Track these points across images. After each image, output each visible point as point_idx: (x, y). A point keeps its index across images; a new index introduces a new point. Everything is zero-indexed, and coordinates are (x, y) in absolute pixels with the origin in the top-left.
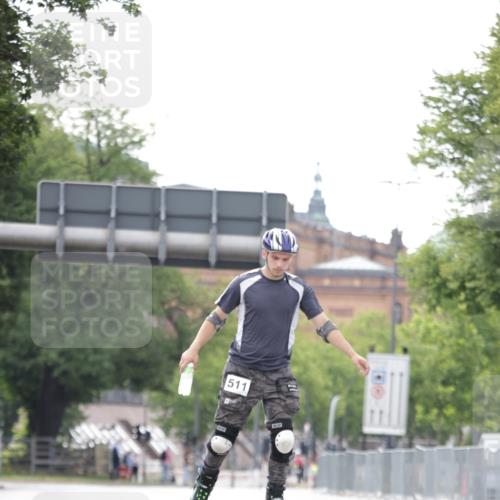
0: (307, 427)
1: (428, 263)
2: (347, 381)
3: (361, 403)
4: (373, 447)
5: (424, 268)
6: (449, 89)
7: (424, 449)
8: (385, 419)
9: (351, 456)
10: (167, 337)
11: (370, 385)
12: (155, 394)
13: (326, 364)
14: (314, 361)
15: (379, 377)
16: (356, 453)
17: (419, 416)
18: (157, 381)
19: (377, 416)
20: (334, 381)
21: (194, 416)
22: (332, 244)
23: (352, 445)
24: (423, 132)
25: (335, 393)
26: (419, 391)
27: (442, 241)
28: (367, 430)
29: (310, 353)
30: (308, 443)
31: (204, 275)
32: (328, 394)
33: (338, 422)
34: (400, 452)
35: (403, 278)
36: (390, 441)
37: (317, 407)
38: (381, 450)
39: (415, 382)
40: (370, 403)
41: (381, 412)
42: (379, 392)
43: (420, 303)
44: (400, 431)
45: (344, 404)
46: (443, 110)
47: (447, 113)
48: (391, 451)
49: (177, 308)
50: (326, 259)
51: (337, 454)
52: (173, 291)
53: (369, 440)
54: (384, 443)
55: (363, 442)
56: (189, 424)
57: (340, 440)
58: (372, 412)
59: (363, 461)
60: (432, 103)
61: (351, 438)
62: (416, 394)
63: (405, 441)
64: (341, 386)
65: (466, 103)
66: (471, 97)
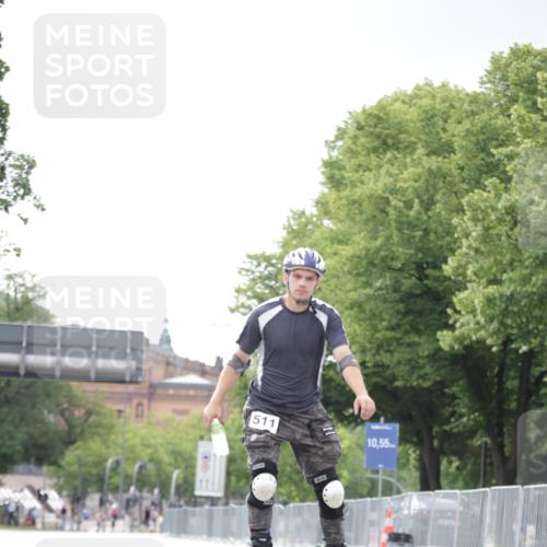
0: (156, 491)
2: (184, 460)
3: (193, 474)
4: (202, 505)
6: (255, 263)
7: (236, 507)
8: (210, 487)
9: (186, 511)
10: (61, 428)
11: (200, 463)
12: (52, 468)
13: (170, 448)
14: (162, 445)
15: (206, 457)
16: (190, 509)
17: (233, 484)
18: (53, 459)
19: (204, 483)
20: (176, 459)
21: (77, 483)
22: (175, 366)
23: (187, 503)
24: (238, 291)
25: (176, 468)
26: (233, 467)
28: (197, 493)
29: (159, 440)
30: (157, 502)
31: (89, 387)
32: (172, 469)
33: (178, 487)
34: (219, 509)
36: (213, 501)
37: (163, 477)
38: (207, 507)
39: (231, 460)
40: (200, 475)
41: (207, 481)
42: (206, 467)
43: (235, 407)
44: (220, 494)
45: (182, 476)
46: (252, 277)
47: (253, 279)
48: (215, 508)
49: (67, 409)
50: (171, 376)
51: (176, 510)
52: (65, 397)
53: (199, 500)
54: (209, 502)
55: (195, 502)
56: (75, 488)
57: (179, 500)
58: (201, 481)
59: (194, 515)
60: (244, 272)
61: (186, 498)
62: (231, 468)
63: (223, 501)
64: (180, 463)
65: (266, 273)
66: (270, 269)
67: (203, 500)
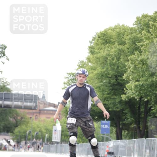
0: (41, 140)
2: (49, 131)
3: (52, 135)
4: (54, 144)
6: (69, 75)
7: (64, 144)
9: (50, 146)
10: (14, 122)
11: (53, 132)
12: (11, 134)
13: (45, 128)
14: (43, 127)
15: (55, 130)
16: (51, 145)
17: (63, 138)
18: (11, 131)
19: (55, 138)
20: (47, 131)
21: (19, 138)
22: (46, 105)
23: (50, 143)
24: (64, 83)
25: (47, 133)
26: (63, 133)
28: (53, 140)
29: (42, 126)
30: (41, 143)
31: (22, 110)
32: (45, 134)
33: (47, 139)
34: (59, 145)
36: (57, 143)
37: (43, 136)
38: (55, 145)
39: (62, 131)
40: (54, 135)
41: (56, 137)
42: (55, 133)
43: (64, 116)
44: (59, 141)
45: (48, 136)
46: (68, 79)
47: (69, 80)
48: (58, 145)
49: (16, 117)
50: (45, 107)
51: (47, 145)
52: (15, 113)
53: (53, 143)
54: (56, 143)
55: (52, 143)
56: (18, 139)
57: (48, 143)
58: (54, 137)
59: (52, 147)
60: (66, 78)
61: (50, 142)
63: (60, 143)
65: (72, 78)
66: (74, 77)
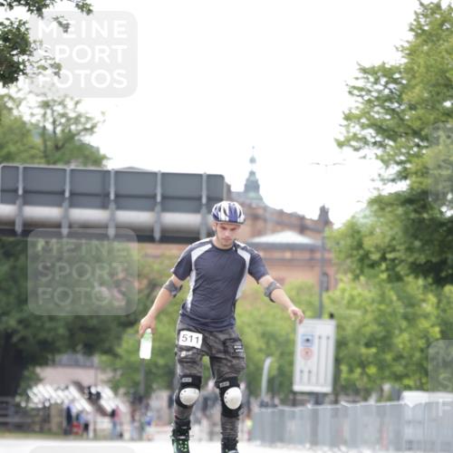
1: (353, 236)
2: (279, 344)
3: (291, 364)
4: (303, 403)
5: (349, 241)
6: (372, 79)
7: (348, 405)
8: (314, 379)
9: (282, 412)
11: (299, 348)
12: (104, 358)
13: (260, 329)
14: (249, 325)
15: (308, 340)
16: (287, 409)
17: (344, 375)
18: (107, 345)
19: (306, 375)
20: (268, 344)
21: (140, 377)
22: (265, 220)
23: (284, 402)
24: (348, 118)
25: (268, 355)
26: (344, 353)
27: (365, 217)
28: (297, 388)
32: (262, 356)
33: (271, 381)
34: (326, 408)
35: (329, 251)
36: (318, 398)
37: (252, 367)
38: (309, 406)
39: (340, 344)
40: (300, 364)
41: (310, 372)
42: (308, 354)
43: (345, 273)
44: (327, 389)
45: (276, 365)
46: (366, 98)
47: (369, 101)
48: (319, 407)
50: (260, 233)
51: (270, 410)
53: (299, 397)
54: (313, 400)
55: (294, 399)
56: (136, 384)
57: (273, 398)
58: (302, 372)
59: (293, 416)
60: (356, 92)
61: (282, 396)
62: (341, 355)
63: (332, 398)
64: (273, 348)
65: (387, 92)
66: (392, 86)
67: (305, 397)
